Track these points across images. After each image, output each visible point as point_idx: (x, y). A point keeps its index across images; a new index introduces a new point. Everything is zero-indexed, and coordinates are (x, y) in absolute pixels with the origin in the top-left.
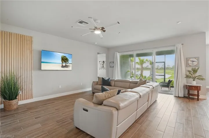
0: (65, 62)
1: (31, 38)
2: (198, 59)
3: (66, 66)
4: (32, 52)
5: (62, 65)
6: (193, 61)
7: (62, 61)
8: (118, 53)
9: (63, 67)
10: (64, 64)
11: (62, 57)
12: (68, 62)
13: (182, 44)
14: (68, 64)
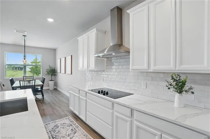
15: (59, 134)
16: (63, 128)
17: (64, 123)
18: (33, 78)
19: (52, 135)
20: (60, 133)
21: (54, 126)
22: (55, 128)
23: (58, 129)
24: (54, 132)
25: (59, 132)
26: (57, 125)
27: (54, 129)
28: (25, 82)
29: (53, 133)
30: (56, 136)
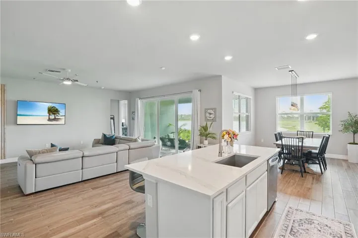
0: (54, 114)
1: (3, 86)
2: (214, 109)
3: (55, 119)
4: (5, 103)
5: (49, 118)
6: (210, 114)
7: (49, 113)
8: (139, 101)
9: (49, 120)
10: (52, 117)
11: (48, 108)
12: (59, 114)
13: (200, 91)
14: (58, 116)
15: (305, 232)
16: (320, 231)
17: (329, 226)
18: (313, 134)
19: (292, 226)
20: (307, 233)
21: (306, 219)
22: (305, 222)
23: (309, 226)
24: (299, 225)
25: (307, 231)
26: (312, 220)
27: (303, 222)
28: (295, 139)
29: (296, 225)
30: (298, 231)
